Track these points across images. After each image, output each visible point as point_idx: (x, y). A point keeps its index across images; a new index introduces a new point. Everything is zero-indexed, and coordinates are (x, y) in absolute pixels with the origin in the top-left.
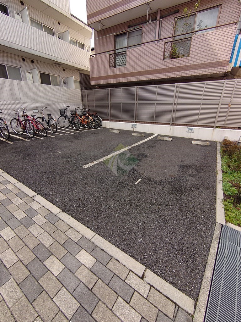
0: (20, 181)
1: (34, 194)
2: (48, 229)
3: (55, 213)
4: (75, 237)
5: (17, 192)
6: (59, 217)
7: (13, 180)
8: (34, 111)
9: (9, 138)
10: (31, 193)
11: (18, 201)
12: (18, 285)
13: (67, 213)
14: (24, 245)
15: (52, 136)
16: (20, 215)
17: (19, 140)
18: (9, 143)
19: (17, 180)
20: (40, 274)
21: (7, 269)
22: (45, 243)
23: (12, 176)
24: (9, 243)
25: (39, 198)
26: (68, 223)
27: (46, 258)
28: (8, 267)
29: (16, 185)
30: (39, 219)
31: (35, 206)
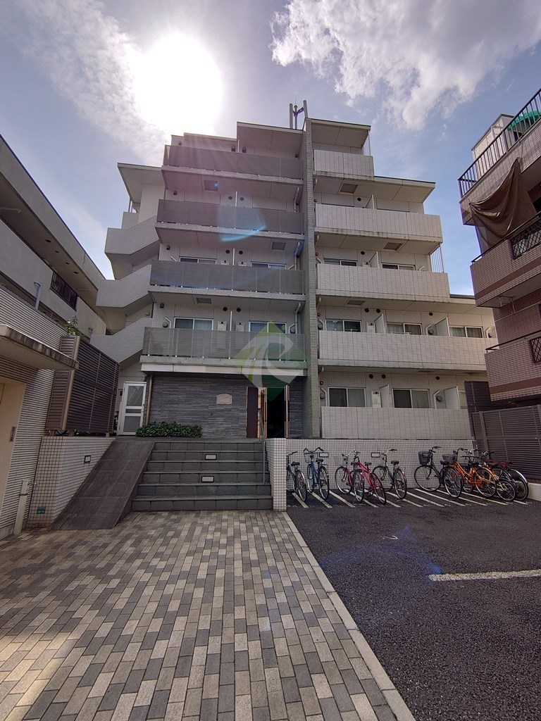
0: (321, 565)
1: (332, 589)
2: (330, 641)
3: (348, 627)
4: (361, 673)
5: (313, 578)
6: (351, 635)
7: (314, 562)
8: (373, 455)
9: (329, 499)
10: (328, 586)
11: (310, 590)
12: (281, 678)
13: (365, 637)
14: (299, 643)
15: (395, 505)
16: (307, 608)
17: (340, 503)
18: (326, 507)
19: (319, 562)
20: (304, 684)
21: (277, 657)
22: (320, 655)
23: (314, 555)
24: (287, 632)
25: (335, 598)
26: (360, 650)
27: (316, 672)
28: (278, 655)
29: (315, 569)
30: (325, 623)
31: (326, 605)
